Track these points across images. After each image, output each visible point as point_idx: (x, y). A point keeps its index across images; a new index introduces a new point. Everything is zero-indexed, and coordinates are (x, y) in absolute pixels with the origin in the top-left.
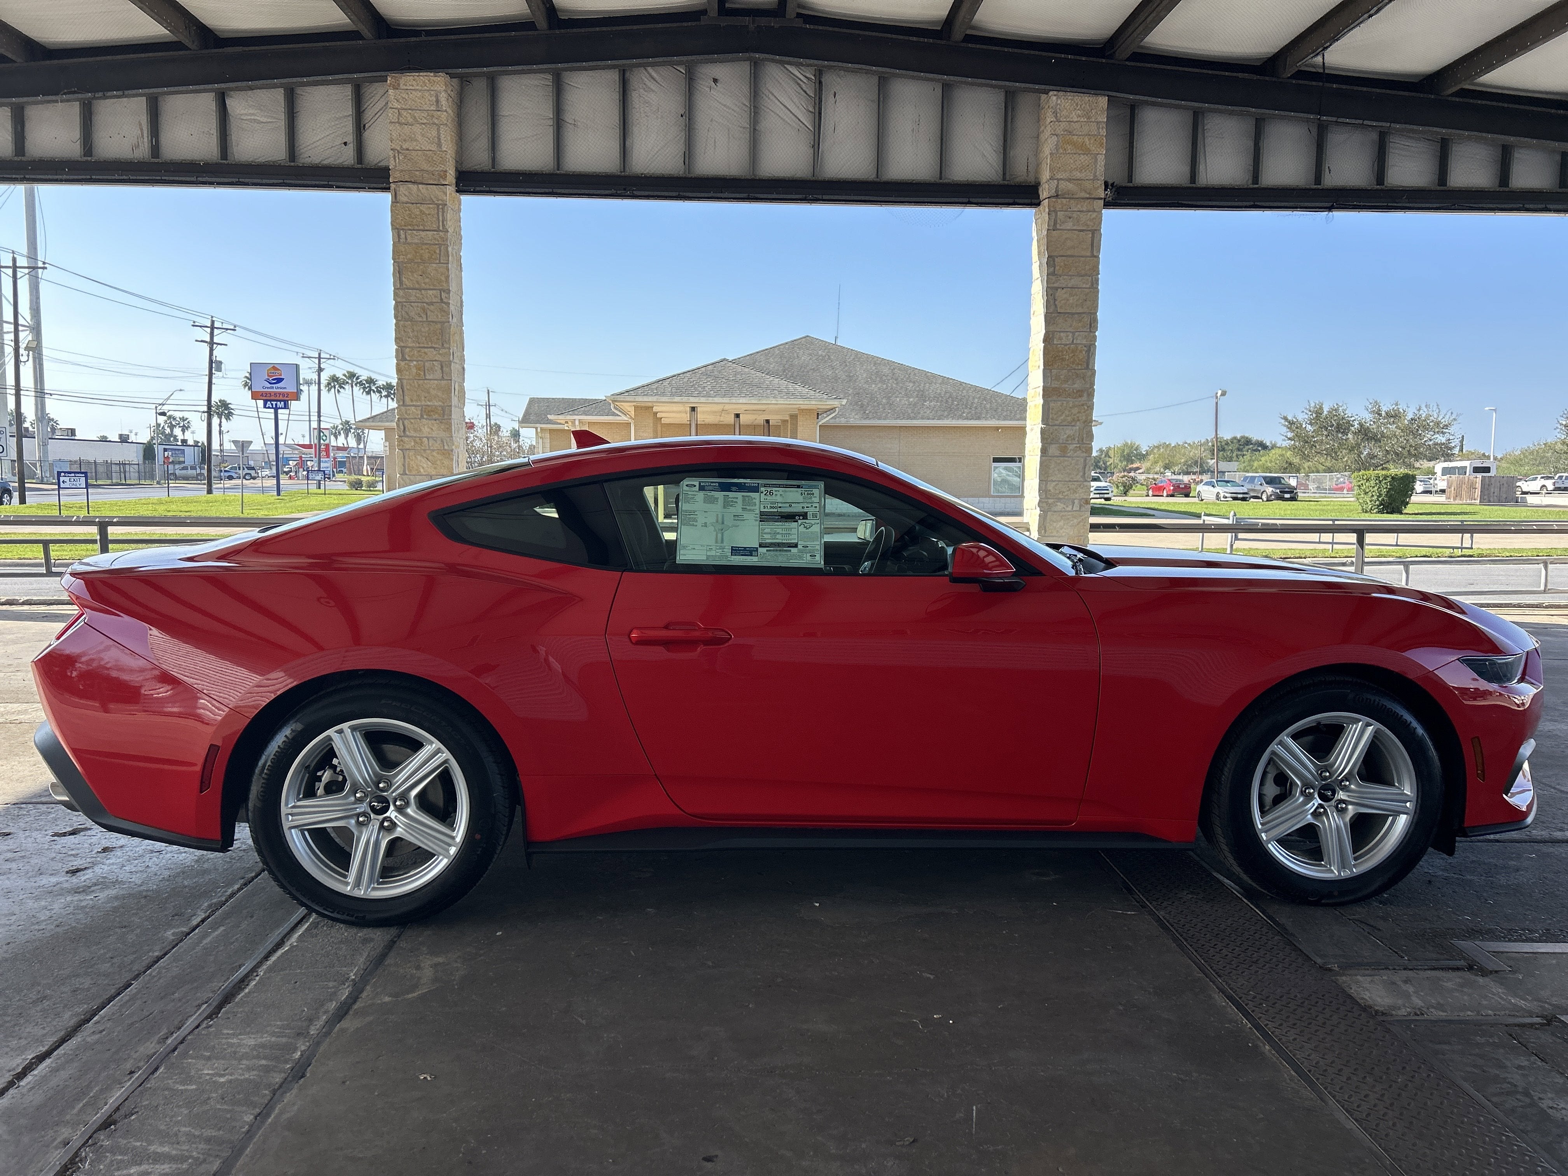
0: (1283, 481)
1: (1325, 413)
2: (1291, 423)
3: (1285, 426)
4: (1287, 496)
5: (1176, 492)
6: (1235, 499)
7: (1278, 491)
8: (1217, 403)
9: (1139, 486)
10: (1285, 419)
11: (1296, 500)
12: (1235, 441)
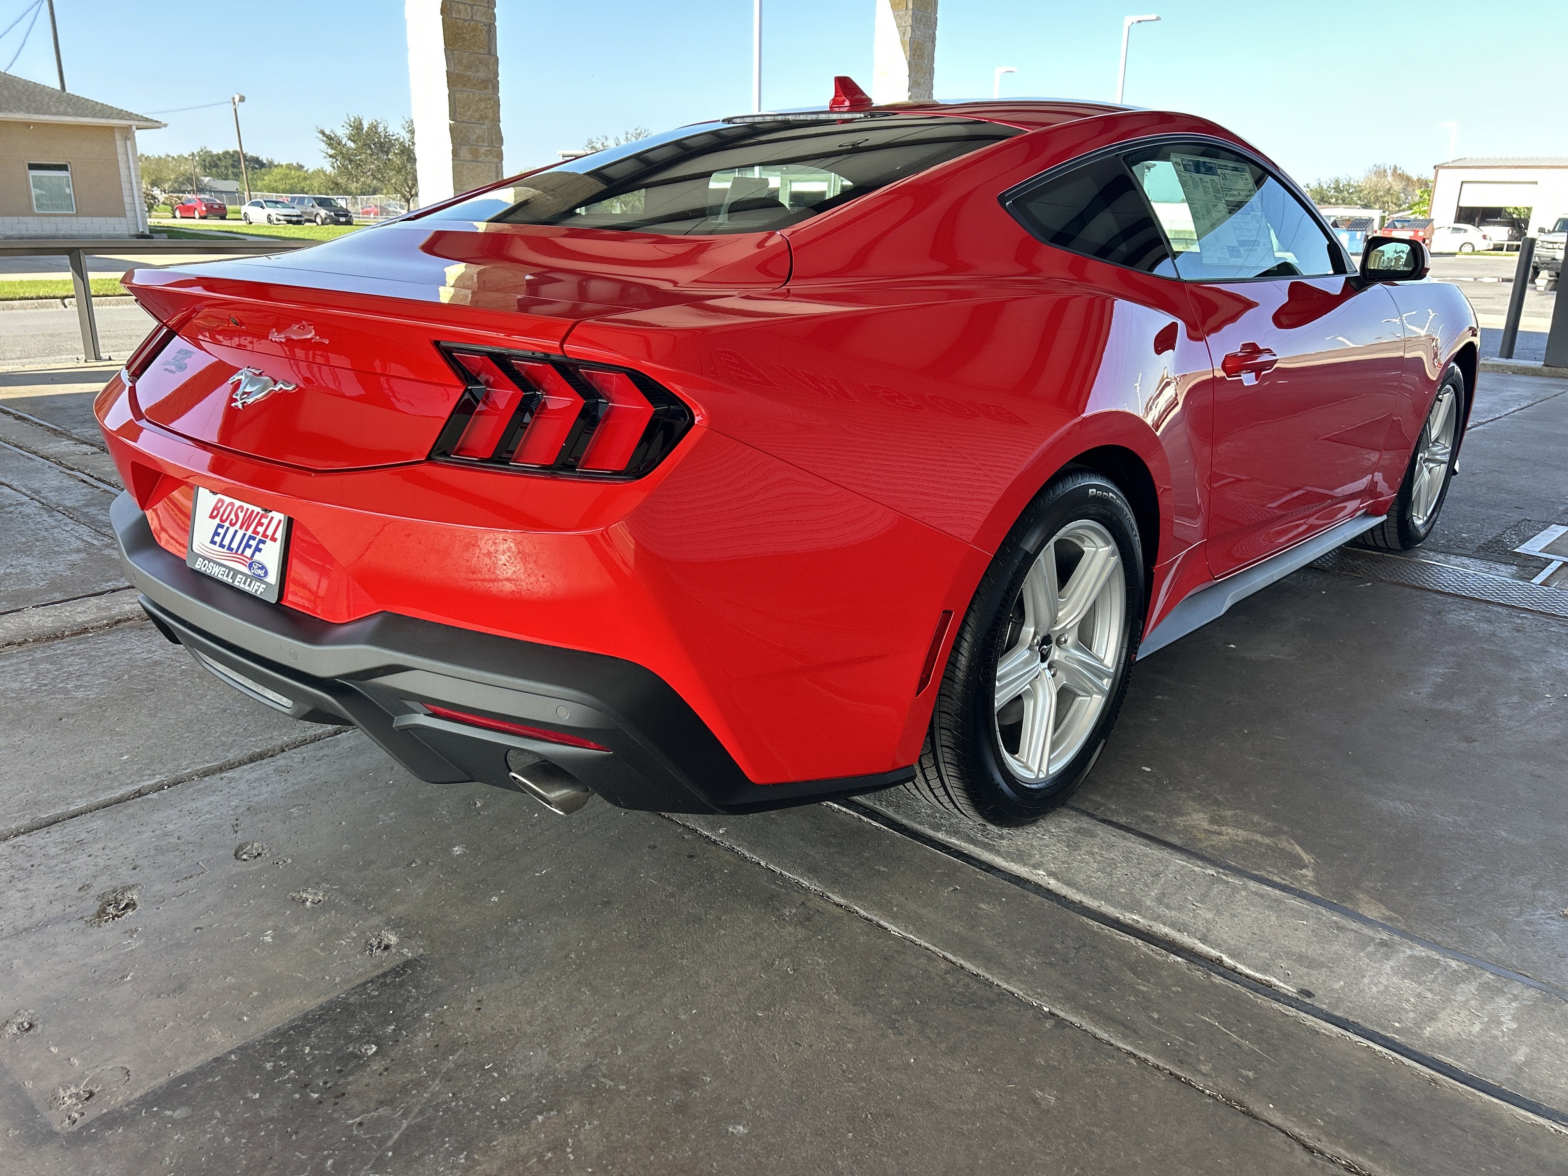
0: (334, 204)
1: (366, 129)
2: (329, 138)
3: (323, 141)
4: (343, 219)
5: (211, 213)
6: (289, 222)
7: (332, 214)
8: (235, 110)
9: (162, 206)
10: (323, 133)
11: (351, 224)
12: (228, 156)
